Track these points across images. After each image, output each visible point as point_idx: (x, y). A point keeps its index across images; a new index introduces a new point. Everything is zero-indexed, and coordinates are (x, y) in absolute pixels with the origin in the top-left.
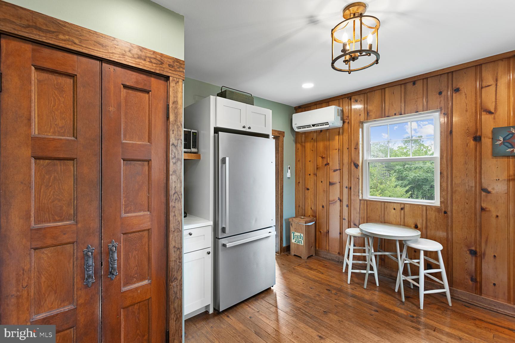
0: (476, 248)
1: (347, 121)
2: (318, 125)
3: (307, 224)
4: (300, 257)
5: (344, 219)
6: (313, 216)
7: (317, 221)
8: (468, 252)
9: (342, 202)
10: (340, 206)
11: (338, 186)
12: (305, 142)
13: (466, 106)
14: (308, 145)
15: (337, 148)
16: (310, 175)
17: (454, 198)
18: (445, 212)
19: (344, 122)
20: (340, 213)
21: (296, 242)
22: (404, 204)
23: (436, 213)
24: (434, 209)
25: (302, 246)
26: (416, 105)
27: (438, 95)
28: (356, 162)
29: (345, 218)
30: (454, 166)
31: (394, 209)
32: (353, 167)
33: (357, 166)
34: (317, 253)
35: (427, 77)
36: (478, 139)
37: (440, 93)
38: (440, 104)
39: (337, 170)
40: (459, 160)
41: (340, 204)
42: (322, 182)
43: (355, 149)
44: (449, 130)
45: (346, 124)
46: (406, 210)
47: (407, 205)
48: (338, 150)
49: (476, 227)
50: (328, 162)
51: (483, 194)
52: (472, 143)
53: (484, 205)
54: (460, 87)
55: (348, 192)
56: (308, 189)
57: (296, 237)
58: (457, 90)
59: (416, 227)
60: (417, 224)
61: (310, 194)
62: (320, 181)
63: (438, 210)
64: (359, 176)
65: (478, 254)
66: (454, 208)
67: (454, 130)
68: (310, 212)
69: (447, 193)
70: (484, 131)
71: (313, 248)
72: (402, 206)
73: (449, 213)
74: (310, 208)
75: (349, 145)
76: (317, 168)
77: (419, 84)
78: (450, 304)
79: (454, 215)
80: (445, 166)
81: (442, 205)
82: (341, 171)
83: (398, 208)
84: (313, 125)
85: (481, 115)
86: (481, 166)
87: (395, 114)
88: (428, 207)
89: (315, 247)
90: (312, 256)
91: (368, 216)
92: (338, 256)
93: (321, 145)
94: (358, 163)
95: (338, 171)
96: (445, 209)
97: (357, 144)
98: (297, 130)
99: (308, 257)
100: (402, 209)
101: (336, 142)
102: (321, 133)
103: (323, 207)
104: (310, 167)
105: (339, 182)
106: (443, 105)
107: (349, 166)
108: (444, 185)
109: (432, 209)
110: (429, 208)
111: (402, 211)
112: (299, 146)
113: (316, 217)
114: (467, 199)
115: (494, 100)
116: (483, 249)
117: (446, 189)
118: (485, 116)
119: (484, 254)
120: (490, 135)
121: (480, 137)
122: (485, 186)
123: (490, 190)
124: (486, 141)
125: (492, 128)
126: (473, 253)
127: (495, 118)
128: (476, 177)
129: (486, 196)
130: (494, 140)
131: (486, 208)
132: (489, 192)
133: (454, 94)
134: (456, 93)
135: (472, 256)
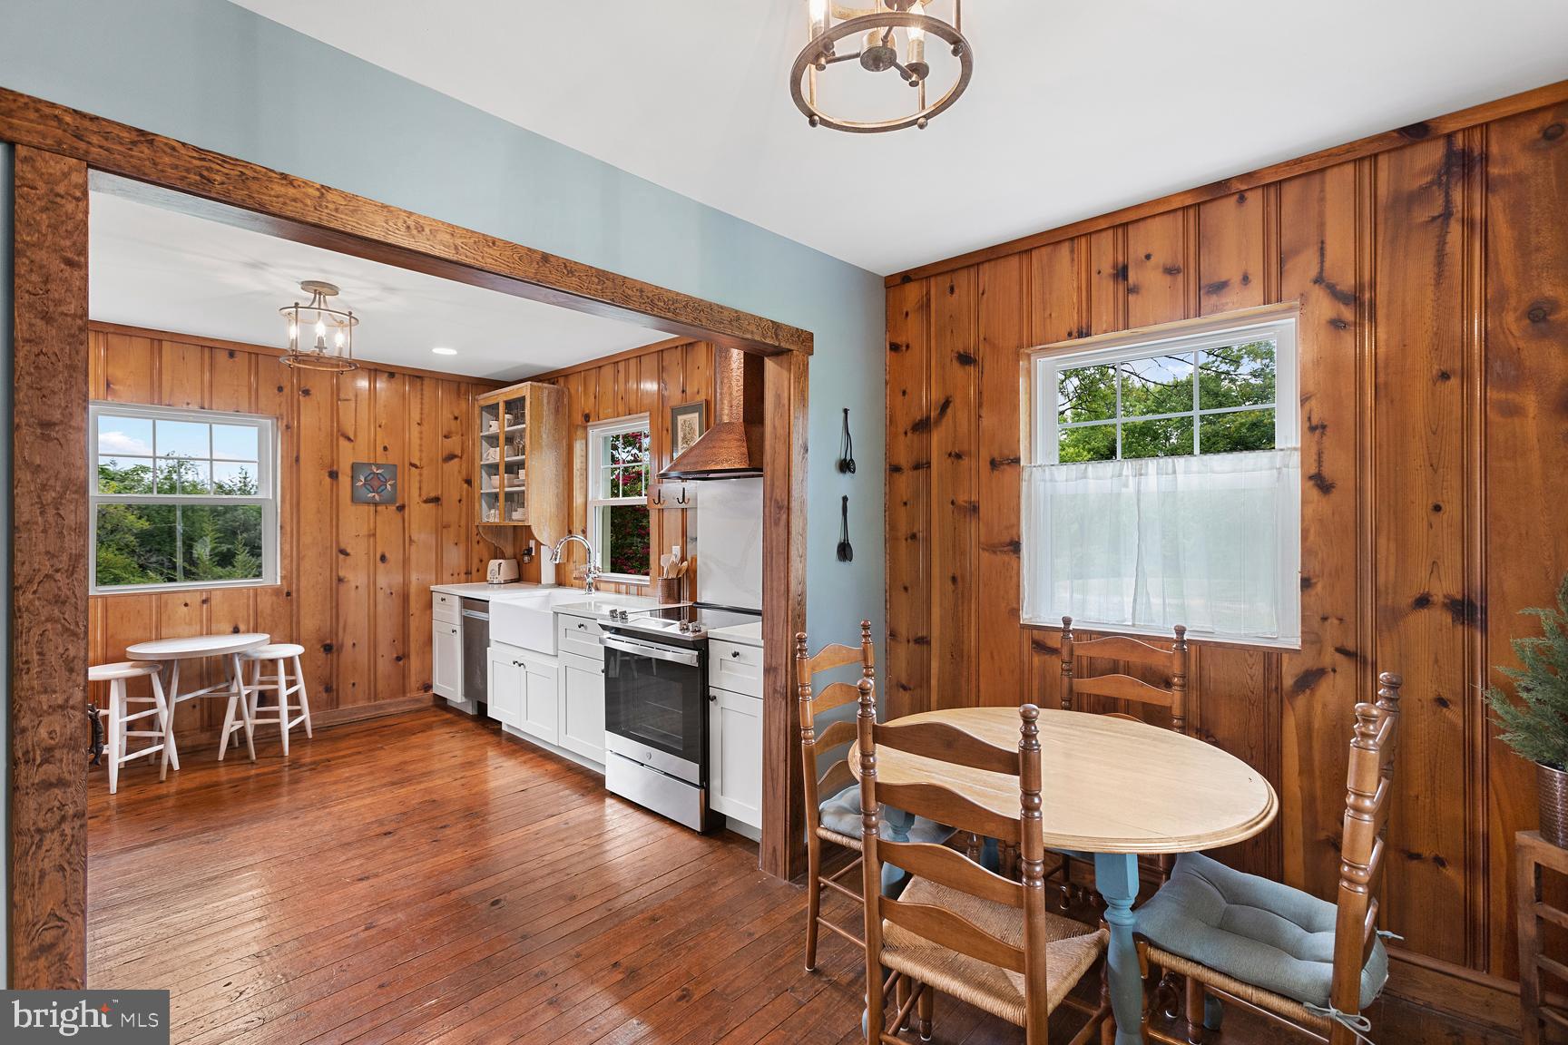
0: (332, 640)
8: (322, 649)
13: (320, 421)
17: (301, 568)
18: (288, 594)
22: (210, 591)
23: (274, 598)
24: (269, 591)
26: (237, 399)
27: (275, 391)
30: (302, 516)
31: (186, 605)
35: (256, 352)
36: (334, 475)
37: (280, 389)
38: (280, 408)
40: (310, 505)
44: (295, 455)
46: (213, 602)
47: (216, 593)
49: (331, 608)
51: (341, 557)
52: (328, 480)
53: (342, 574)
54: (310, 389)
58: (307, 393)
59: (236, 630)
60: (237, 626)
63: (276, 592)
65: (335, 648)
66: (303, 583)
67: (302, 456)
69: (292, 561)
70: (341, 465)
72: (205, 595)
73: (294, 595)
77: (241, 359)
78: (310, 736)
79: (302, 595)
81: (284, 583)
83: (198, 598)
85: (337, 439)
86: (338, 516)
87: (188, 405)
88: (259, 592)
96: (288, 588)
100: (204, 602)
106: (284, 411)
108: (287, 547)
109: (266, 592)
110: (261, 591)
111: (205, 606)
114: (320, 568)
115: (353, 422)
116: (340, 638)
117: (289, 554)
118: (343, 442)
119: (342, 646)
120: (349, 472)
121: (337, 474)
122: (343, 546)
123: (349, 551)
124: (345, 480)
125: (351, 462)
126: (328, 648)
127: (354, 449)
128: (331, 533)
129: (345, 560)
130: (353, 478)
131: (345, 578)
132: (347, 554)
133: (302, 398)
134: (305, 397)
135: (327, 654)
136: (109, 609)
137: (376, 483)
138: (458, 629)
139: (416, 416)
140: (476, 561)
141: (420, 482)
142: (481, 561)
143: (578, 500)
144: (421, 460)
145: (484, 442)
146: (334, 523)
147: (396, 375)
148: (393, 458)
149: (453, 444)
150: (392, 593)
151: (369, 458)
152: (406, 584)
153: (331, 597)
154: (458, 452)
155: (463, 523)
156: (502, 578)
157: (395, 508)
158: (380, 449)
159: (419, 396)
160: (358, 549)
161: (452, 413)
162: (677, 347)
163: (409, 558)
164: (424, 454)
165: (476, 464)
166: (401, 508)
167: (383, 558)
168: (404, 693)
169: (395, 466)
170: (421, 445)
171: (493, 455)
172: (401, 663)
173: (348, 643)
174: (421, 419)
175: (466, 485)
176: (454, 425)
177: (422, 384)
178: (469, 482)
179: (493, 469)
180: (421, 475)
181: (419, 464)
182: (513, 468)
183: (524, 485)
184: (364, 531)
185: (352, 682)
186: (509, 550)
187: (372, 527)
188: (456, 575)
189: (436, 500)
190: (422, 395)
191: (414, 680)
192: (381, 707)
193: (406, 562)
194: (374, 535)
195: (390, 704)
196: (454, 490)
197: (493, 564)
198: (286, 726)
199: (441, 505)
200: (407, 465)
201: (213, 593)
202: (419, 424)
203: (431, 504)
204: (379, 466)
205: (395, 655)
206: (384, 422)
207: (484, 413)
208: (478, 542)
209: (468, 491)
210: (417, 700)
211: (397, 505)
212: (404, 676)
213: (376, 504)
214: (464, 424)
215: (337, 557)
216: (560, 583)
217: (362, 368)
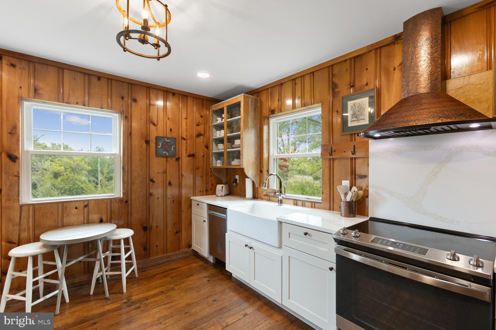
0: (147, 224)
8: (142, 229)
13: (141, 115)
17: (133, 189)
18: (126, 202)
22: (88, 201)
23: (119, 204)
26: (101, 101)
27: (121, 99)
28: (11, 152)
30: (133, 163)
31: (76, 208)
32: (5, 160)
33: (15, 159)
35: (112, 78)
36: (147, 142)
37: (123, 98)
38: (122, 108)
40: (136, 157)
43: (12, 134)
44: (129, 132)
46: (90, 206)
47: (92, 201)
49: (146, 209)
51: (151, 183)
52: (144, 145)
53: (151, 191)
54: (137, 99)
58: (135, 100)
59: (101, 221)
60: (102, 218)
63: (120, 200)
64: (18, 172)
65: (148, 228)
66: (133, 196)
67: (133, 132)
69: (128, 185)
70: (151, 138)
72: (86, 203)
73: (129, 202)
77: (104, 82)
78: (137, 276)
79: (133, 202)
80: (126, 162)
81: (124, 196)
83: (82, 205)
85: (149, 125)
86: (149, 163)
87: (77, 103)
91: (36, 225)
94: (17, 155)
96: (126, 199)
97: (15, 128)
100: (85, 206)
106: (125, 109)
108: (126, 178)
109: (116, 201)
110: (113, 200)
111: (86, 208)
114: (141, 188)
115: (157, 116)
116: (151, 223)
117: (127, 181)
118: (152, 127)
119: (151, 227)
120: (154, 141)
121: (149, 141)
122: (152, 177)
123: (154, 180)
124: (153, 145)
125: (156, 136)
126: (145, 229)
127: (157, 129)
128: (146, 171)
129: (153, 185)
130: (157, 144)
131: (152, 193)
132: (154, 182)
133: (133, 103)
134: (134, 102)
135: (145, 231)
136: (36, 211)
137: (167, 147)
138: (206, 220)
139: (184, 116)
140: (210, 185)
141: (186, 146)
142: (212, 185)
143: (265, 155)
144: (186, 136)
145: (214, 128)
146: (148, 166)
147: (176, 94)
148: (174, 135)
149: (201, 129)
150: (174, 201)
151: (164, 134)
152: (180, 196)
153: (146, 203)
154: (203, 133)
155: (205, 167)
156: (223, 194)
157: (175, 159)
158: (168, 130)
159: (186, 105)
160: (158, 178)
161: (200, 114)
162: (345, 61)
163: (181, 183)
164: (188, 134)
165: (210, 139)
166: (178, 159)
167: (170, 184)
168: (179, 249)
169: (175, 138)
170: (186, 129)
171: (221, 134)
172: (178, 235)
173: (154, 225)
174: (187, 116)
175: (206, 149)
176: (201, 120)
177: (187, 99)
178: (207, 147)
179: (220, 141)
180: (186, 143)
181: (185, 138)
182: (231, 140)
183: (240, 147)
184: (161, 170)
185: (156, 245)
186: (224, 180)
187: (165, 168)
188: (202, 192)
189: (192, 156)
190: (187, 104)
191: (184, 243)
192: (169, 257)
193: (180, 186)
194: (166, 172)
195: (173, 255)
196: (201, 151)
197: (219, 187)
198: (125, 275)
199: (195, 158)
200: (180, 138)
201: (90, 201)
202: (185, 118)
203: (191, 158)
204: (168, 138)
205: (175, 231)
206: (170, 117)
207: (214, 114)
208: (211, 176)
209: (207, 151)
210: (186, 253)
211: (176, 158)
212: (179, 240)
213: (167, 157)
214: (205, 120)
215: (149, 183)
216: (255, 197)
217: (160, 90)
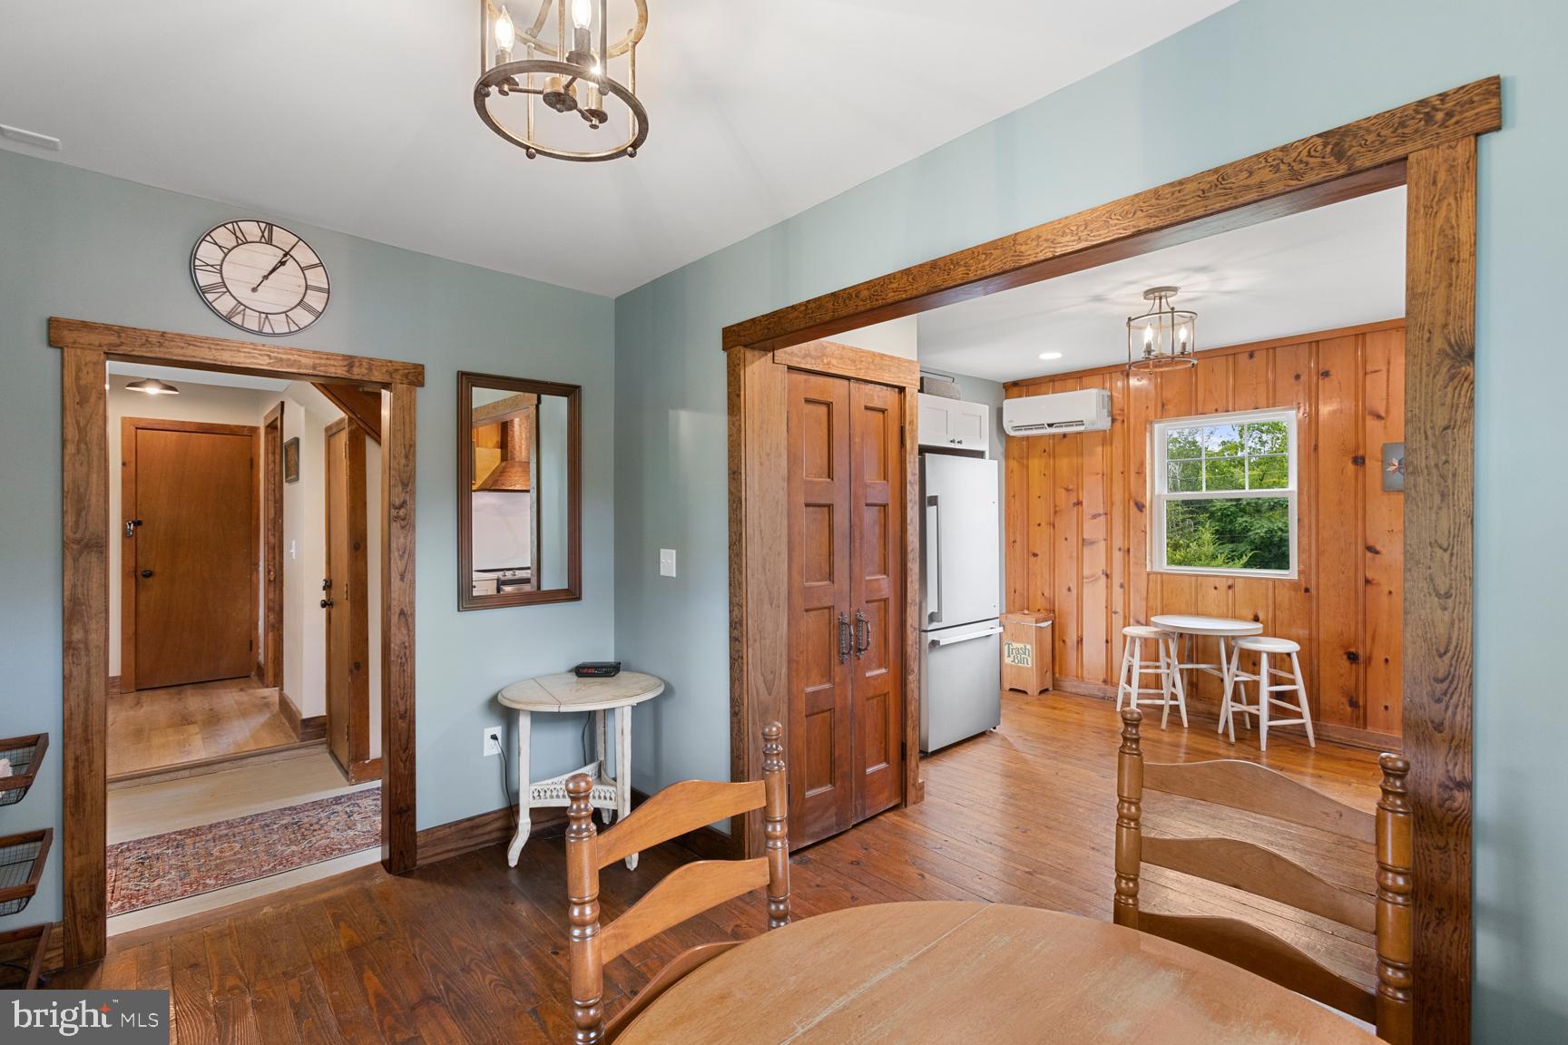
0: (1357, 649)
1: (1120, 418)
2: (1060, 425)
3: (1038, 625)
4: (1025, 692)
5: (1115, 613)
6: (1046, 610)
7: (1057, 620)
8: (1345, 657)
9: (1112, 579)
10: (1107, 587)
11: (1102, 546)
12: (1028, 458)
14: (1036, 464)
15: (1101, 472)
16: (1039, 525)
17: (1321, 565)
18: (1307, 590)
19: (1113, 421)
20: (1107, 601)
21: (1014, 661)
22: (1234, 578)
23: (1292, 593)
24: (1287, 585)
25: (1028, 668)
26: (1256, 396)
27: (1293, 380)
28: (1139, 499)
29: (1118, 610)
30: (1321, 508)
31: (1216, 588)
32: (1133, 509)
33: (1140, 507)
34: (1056, 686)
35: (1274, 346)
36: (1359, 461)
37: (1298, 377)
38: (1297, 397)
39: (1100, 515)
40: (1329, 497)
41: (1107, 582)
42: (1066, 539)
43: (1138, 473)
44: (1313, 444)
45: (1118, 424)
46: (1237, 589)
47: (1240, 580)
48: (1100, 475)
49: (1356, 613)
50: (1081, 499)
51: (1369, 555)
52: (1351, 467)
53: (1369, 575)
54: (1330, 369)
55: (1124, 559)
56: (1035, 555)
57: (1014, 651)
58: (1326, 374)
59: (1256, 619)
60: (1257, 612)
61: (1040, 565)
62: (1064, 541)
63: (1294, 585)
64: (1145, 526)
65: (1361, 659)
66: (1322, 581)
67: (1321, 444)
68: (1041, 603)
69: (1310, 556)
70: (1369, 449)
71: (1049, 675)
72: (1230, 582)
73: (1313, 591)
74: (1040, 593)
75: (1124, 467)
76: (1056, 512)
77: (1260, 357)
78: (1313, 744)
79: (1321, 592)
80: (1305, 507)
81: (1302, 578)
82: (1109, 516)
83: (1223, 585)
84: (1050, 425)
85: (1364, 420)
86: (1364, 508)
87: (1216, 410)
88: (1276, 583)
89: (1053, 674)
90: (1047, 690)
91: (1164, 603)
92: (1103, 686)
93: (1064, 464)
94: (1143, 501)
95: (1102, 519)
96: (1306, 583)
97: (1142, 464)
98: (1012, 433)
99: (1041, 692)
100: (1230, 587)
101: (1096, 458)
102: (1065, 440)
103: (1069, 590)
104: (1040, 512)
105: (1105, 540)
106: (1302, 399)
107: (1124, 508)
108: (1305, 541)
109: (1284, 585)
110: (1279, 585)
111: (1230, 591)
112: (1014, 464)
113: (1054, 611)
114: (1343, 566)
115: (1384, 394)
116: (1368, 650)
117: (1307, 548)
118: (1371, 423)
119: (1371, 658)
120: (1379, 455)
121: (1363, 459)
122: (1371, 542)
123: (1378, 548)
124: (1373, 465)
125: (1381, 445)
126: (1350, 656)
127: (1385, 427)
128: (1356, 526)
129: (1373, 559)
130: (1387, 463)
131: (1373, 580)
132: (1377, 552)
133: (1320, 382)
134: (1323, 379)
135: (1351, 663)
146: (1360, 516)
153: (1357, 599)
160: (1390, 544)
173: (1379, 656)
184: (1399, 526)
185: (1384, 704)
201: (1237, 580)
215: (1364, 554)
217: (1397, 329)
